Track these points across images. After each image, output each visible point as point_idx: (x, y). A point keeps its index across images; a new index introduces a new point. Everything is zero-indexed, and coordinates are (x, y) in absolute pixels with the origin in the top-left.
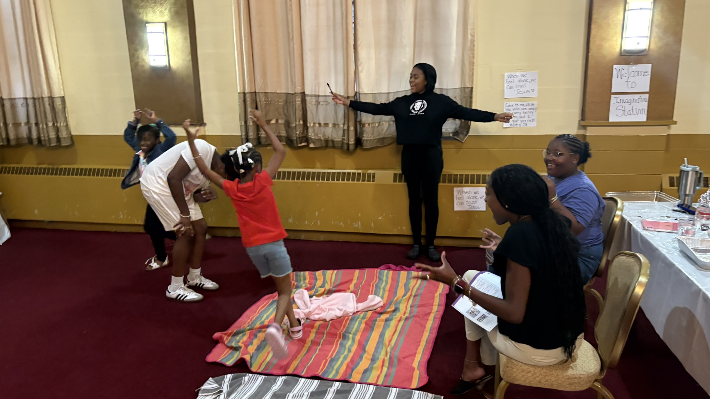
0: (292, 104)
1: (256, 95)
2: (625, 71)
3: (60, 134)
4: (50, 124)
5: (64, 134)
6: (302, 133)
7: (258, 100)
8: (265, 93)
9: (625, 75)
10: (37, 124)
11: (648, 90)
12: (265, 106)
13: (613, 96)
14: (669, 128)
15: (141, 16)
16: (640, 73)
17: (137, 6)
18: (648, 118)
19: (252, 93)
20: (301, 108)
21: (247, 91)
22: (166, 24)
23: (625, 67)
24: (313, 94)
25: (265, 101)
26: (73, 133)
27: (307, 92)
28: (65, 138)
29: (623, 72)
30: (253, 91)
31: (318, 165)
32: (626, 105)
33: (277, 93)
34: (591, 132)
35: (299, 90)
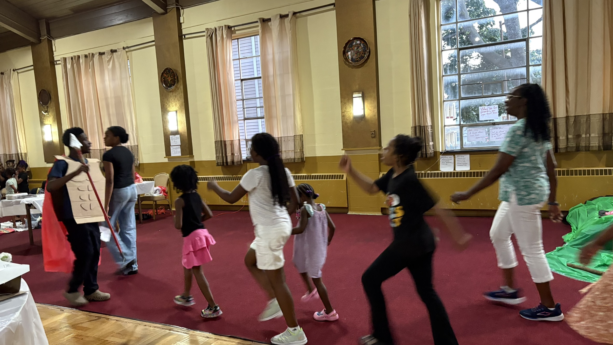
2: (173, 138)
11: (180, 144)
13: (171, 147)
15: (44, 123)
16: (177, 138)
17: (43, 119)
18: (182, 155)
22: (51, 125)
23: (173, 136)
26: (30, 167)
32: (175, 150)
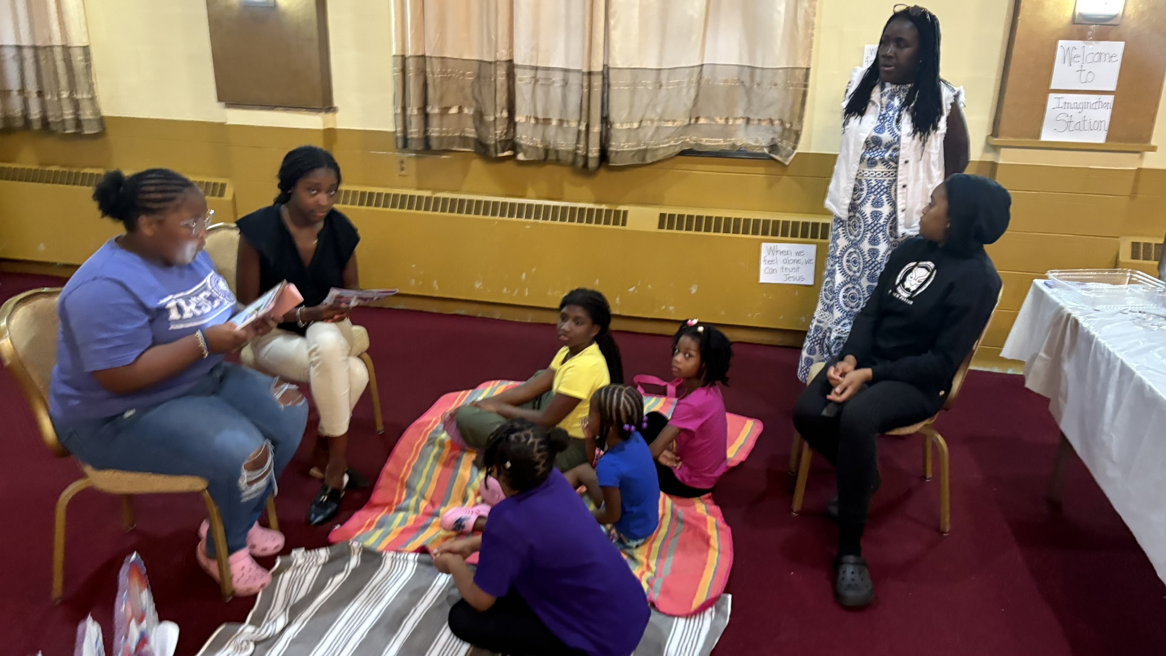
0: (488, 79)
1: (425, 61)
2: (1078, 52)
3: (81, 112)
4: (65, 95)
5: (87, 114)
6: (506, 134)
7: (428, 69)
8: (443, 58)
9: (1076, 59)
10: (40, 94)
11: (1113, 88)
12: (441, 82)
13: (1052, 96)
14: (1142, 157)
16: (1103, 56)
18: (1108, 138)
19: (419, 56)
20: (505, 88)
21: (409, 53)
23: (1078, 44)
24: (527, 64)
25: (442, 72)
26: (106, 112)
27: (517, 61)
28: (90, 120)
29: (1075, 53)
30: (420, 53)
31: (530, 191)
32: (1075, 112)
33: (463, 60)
34: (1006, 157)
35: (503, 55)
